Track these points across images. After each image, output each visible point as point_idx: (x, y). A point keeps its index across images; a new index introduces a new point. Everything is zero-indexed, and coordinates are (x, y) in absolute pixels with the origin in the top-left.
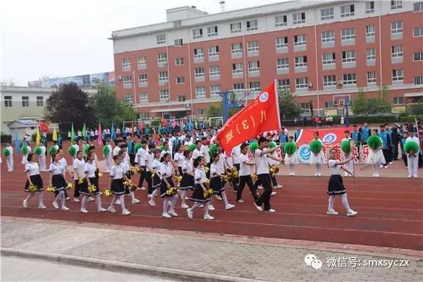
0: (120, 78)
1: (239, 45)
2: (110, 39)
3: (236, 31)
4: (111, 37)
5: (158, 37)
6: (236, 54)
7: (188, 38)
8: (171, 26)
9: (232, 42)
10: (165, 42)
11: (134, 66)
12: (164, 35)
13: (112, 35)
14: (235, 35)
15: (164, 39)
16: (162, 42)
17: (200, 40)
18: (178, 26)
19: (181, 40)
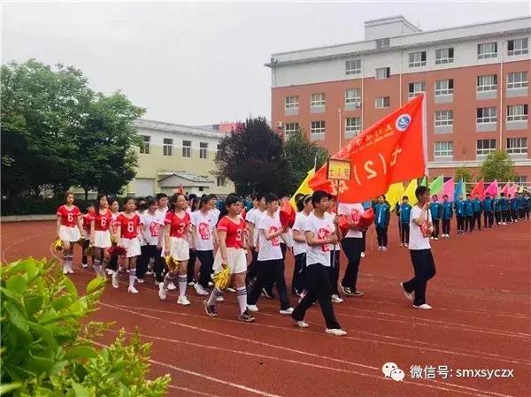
0: (280, 125)
1: (491, 79)
2: (267, 65)
3: (486, 57)
4: (269, 62)
5: (347, 64)
6: (486, 93)
7: (399, 65)
8: (373, 46)
9: (478, 74)
10: (359, 72)
11: (305, 108)
12: (359, 61)
13: (272, 60)
14: (483, 62)
15: (359, 67)
16: (354, 73)
17: (422, 69)
18: (383, 48)
19: (388, 69)
